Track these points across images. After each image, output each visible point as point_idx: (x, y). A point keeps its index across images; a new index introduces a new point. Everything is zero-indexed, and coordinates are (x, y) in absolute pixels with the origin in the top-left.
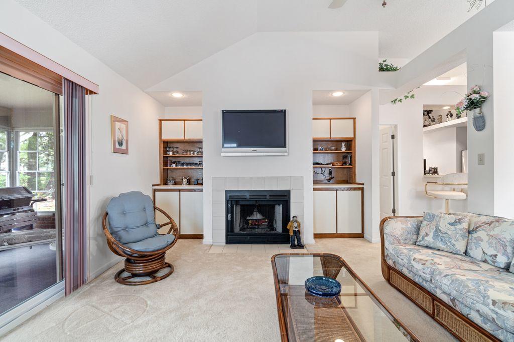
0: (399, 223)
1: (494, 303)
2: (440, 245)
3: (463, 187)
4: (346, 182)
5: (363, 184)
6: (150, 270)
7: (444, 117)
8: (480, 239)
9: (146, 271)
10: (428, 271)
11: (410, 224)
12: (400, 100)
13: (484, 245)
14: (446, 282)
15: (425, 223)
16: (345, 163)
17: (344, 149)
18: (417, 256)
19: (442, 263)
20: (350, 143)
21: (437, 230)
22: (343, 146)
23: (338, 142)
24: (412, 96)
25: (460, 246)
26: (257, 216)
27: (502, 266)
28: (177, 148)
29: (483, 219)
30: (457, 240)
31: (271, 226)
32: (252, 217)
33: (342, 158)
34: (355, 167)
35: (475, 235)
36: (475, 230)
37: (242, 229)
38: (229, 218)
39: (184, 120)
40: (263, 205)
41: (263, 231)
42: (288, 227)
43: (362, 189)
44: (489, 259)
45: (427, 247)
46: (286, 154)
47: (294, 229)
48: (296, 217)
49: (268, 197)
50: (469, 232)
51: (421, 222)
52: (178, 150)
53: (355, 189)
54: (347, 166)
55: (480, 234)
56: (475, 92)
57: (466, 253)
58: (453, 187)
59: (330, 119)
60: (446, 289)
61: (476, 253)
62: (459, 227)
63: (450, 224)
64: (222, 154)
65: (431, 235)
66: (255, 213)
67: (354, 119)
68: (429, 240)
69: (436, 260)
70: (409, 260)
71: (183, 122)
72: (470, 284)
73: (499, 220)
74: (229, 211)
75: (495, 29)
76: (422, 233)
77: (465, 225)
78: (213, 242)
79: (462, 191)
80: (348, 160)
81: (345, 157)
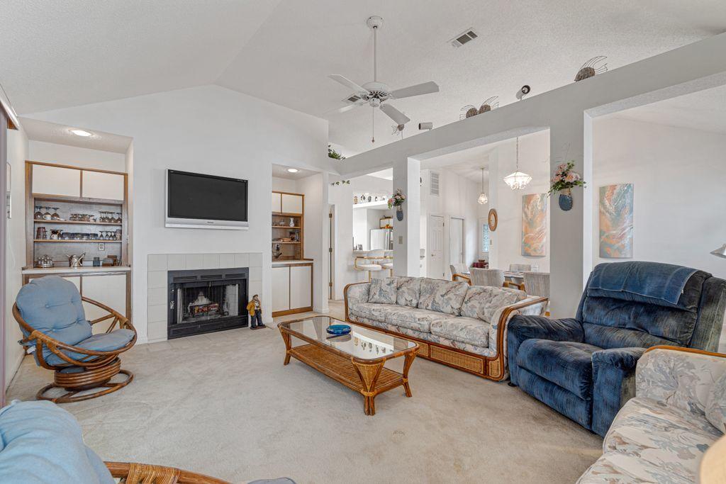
0: (357, 288)
1: (419, 320)
2: (383, 300)
3: (380, 260)
4: (294, 258)
5: (312, 260)
6: (104, 378)
7: (359, 199)
8: (403, 292)
9: (99, 380)
10: (383, 315)
11: (364, 288)
12: (338, 183)
13: (406, 295)
14: (394, 317)
15: (373, 286)
16: (293, 239)
17: (292, 225)
18: (373, 308)
19: (389, 309)
20: (298, 219)
21: (381, 290)
22: (292, 222)
23: (286, 217)
24: (348, 182)
25: (394, 299)
26: (202, 301)
27: (415, 305)
28: (56, 209)
29: (404, 279)
30: (392, 295)
31: (220, 311)
32: (196, 303)
33: (288, 234)
34: (303, 243)
35: (400, 290)
36: (400, 287)
37: (184, 319)
38: (172, 307)
39: (82, 169)
40: (217, 286)
41: (213, 317)
42: (248, 308)
43: (311, 265)
44: (409, 303)
45: (375, 303)
46: (247, 228)
47: (256, 308)
48: (257, 295)
49: (224, 277)
50: (398, 289)
51: (370, 286)
52: (58, 212)
53: (306, 265)
54: (295, 242)
55: (404, 289)
56: (398, 195)
57: (397, 303)
58: (372, 260)
59: (282, 193)
60: (394, 322)
61: (402, 301)
62: (393, 286)
63: (387, 284)
64: (167, 225)
65: (378, 293)
66: (199, 298)
67: (303, 196)
68: (377, 297)
69: (385, 308)
70: (370, 311)
71: (79, 171)
72: (407, 314)
73: (411, 279)
74: (172, 297)
75: (409, 156)
76: (372, 294)
77: (395, 284)
78: (149, 340)
79: (378, 264)
80: (296, 236)
81: (291, 233)
